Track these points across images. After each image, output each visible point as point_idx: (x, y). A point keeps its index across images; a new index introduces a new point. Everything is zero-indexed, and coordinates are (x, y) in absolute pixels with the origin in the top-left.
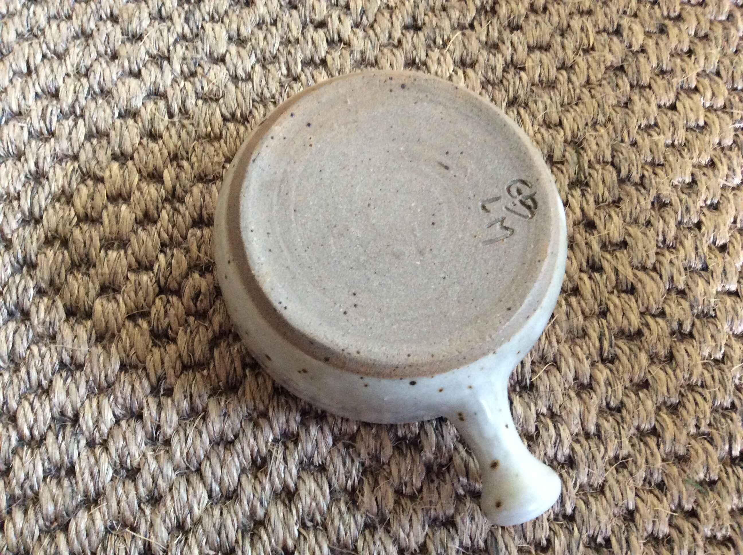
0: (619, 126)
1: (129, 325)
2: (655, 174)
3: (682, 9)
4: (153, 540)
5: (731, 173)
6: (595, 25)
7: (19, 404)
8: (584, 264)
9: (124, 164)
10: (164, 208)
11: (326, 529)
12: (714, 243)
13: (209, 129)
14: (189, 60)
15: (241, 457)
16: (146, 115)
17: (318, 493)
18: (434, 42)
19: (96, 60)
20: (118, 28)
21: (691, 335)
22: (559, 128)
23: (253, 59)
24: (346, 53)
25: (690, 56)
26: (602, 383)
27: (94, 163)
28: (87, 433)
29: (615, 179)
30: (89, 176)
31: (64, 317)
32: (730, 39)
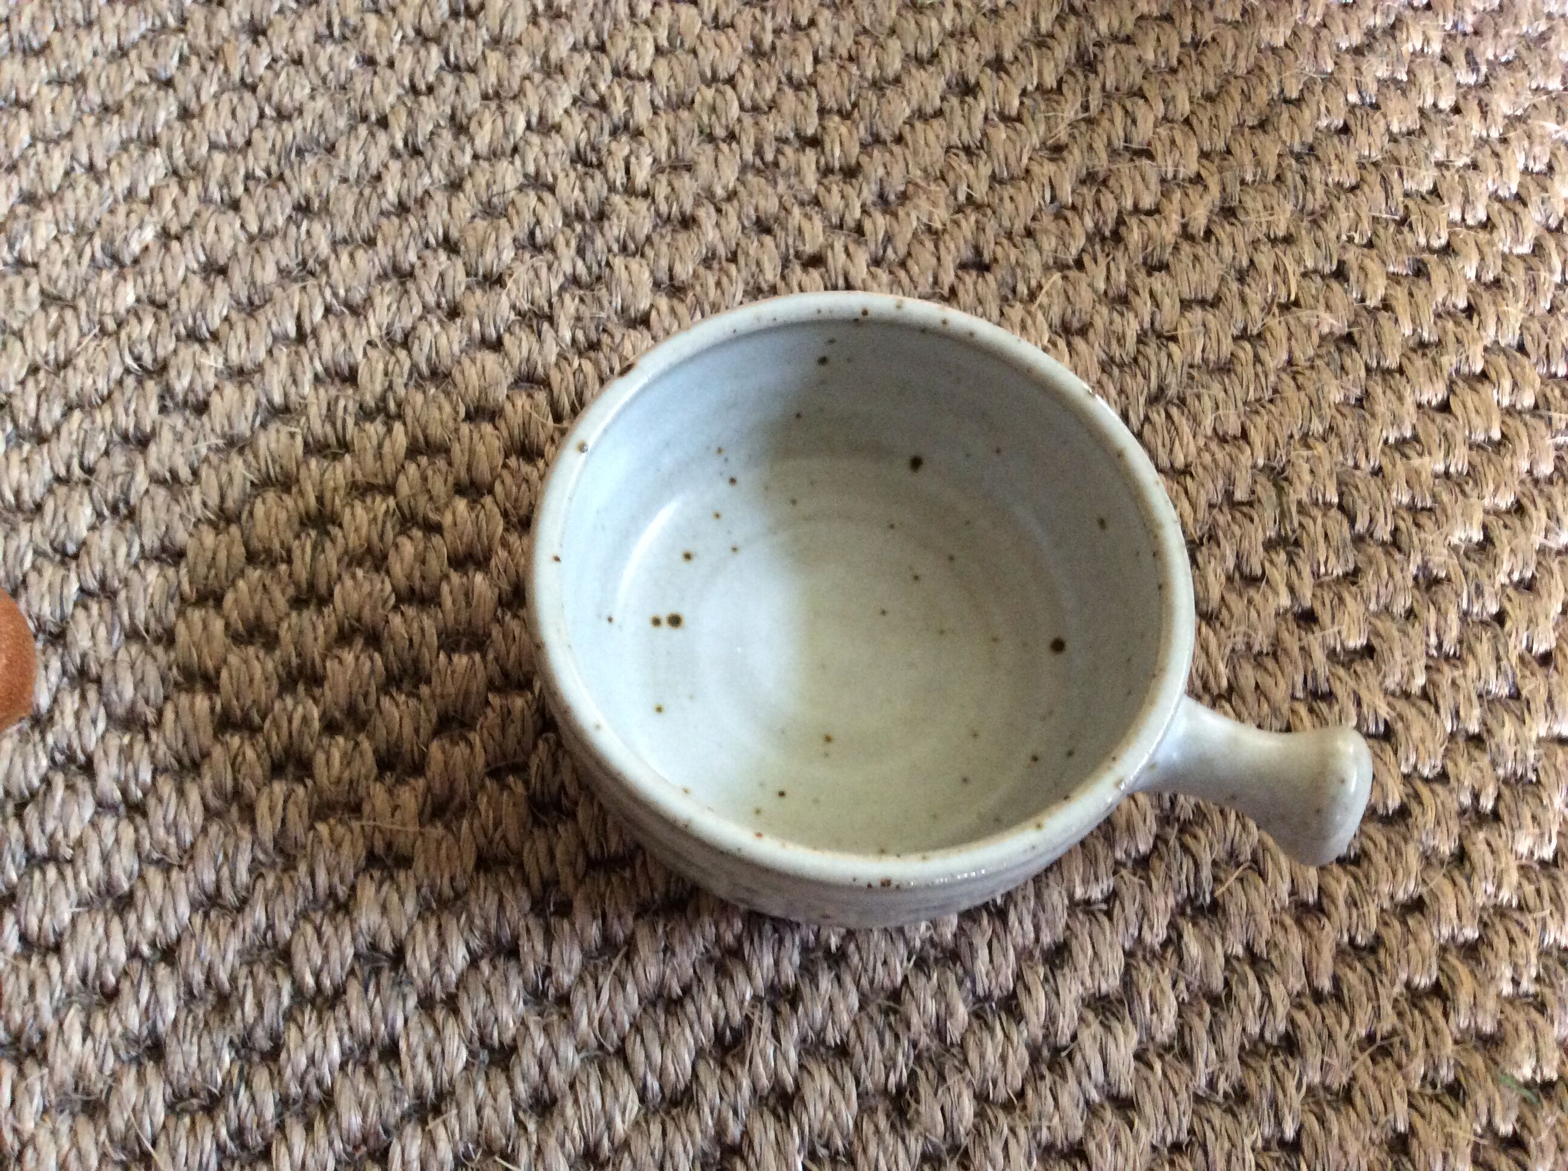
3: (1450, 234)
5: (1553, 524)
7: (294, 929)
8: (1299, 687)
9: (475, 501)
12: (1529, 649)
14: (587, 321)
15: (697, 1027)
17: (837, 1095)
18: (1014, 291)
19: (421, 318)
20: (459, 263)
21: (1496, 816)
22: (1242, 443)
25: (1470, 318)
26: (1341, 903)
27: (423, 499)
28: (419, 982)
29: (1348, 536)
30: (416, 524)
31: (375, 771)
32: (1540, 288)
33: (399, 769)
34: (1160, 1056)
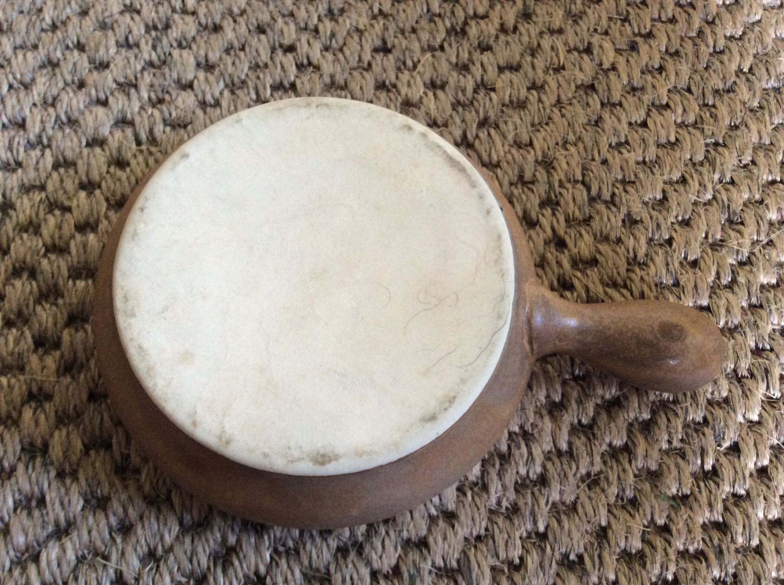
0: (589, 144)
2: (626, 191)
3: (653, 26)
4: (124, 568)
5: (702, 189)
6: (566, 44)
8: (555, 283)
9: (91, 193)
11: (298, 554)
12: (686, 258)
14: (157, 88)
16: (113, 143)
18: (404, 63)
19: (63, 89)
20: (85, 57)
22: (529, 148)
23: (222, 85)
24: (316, 77)
25: (661, 73)
27: (61, 192)
28: (56, 463)
29: (586, 198)
30: (57, 206)
31: (33, 347)
32: (700, 55)
33: (47, 345)
34: (471, 489)
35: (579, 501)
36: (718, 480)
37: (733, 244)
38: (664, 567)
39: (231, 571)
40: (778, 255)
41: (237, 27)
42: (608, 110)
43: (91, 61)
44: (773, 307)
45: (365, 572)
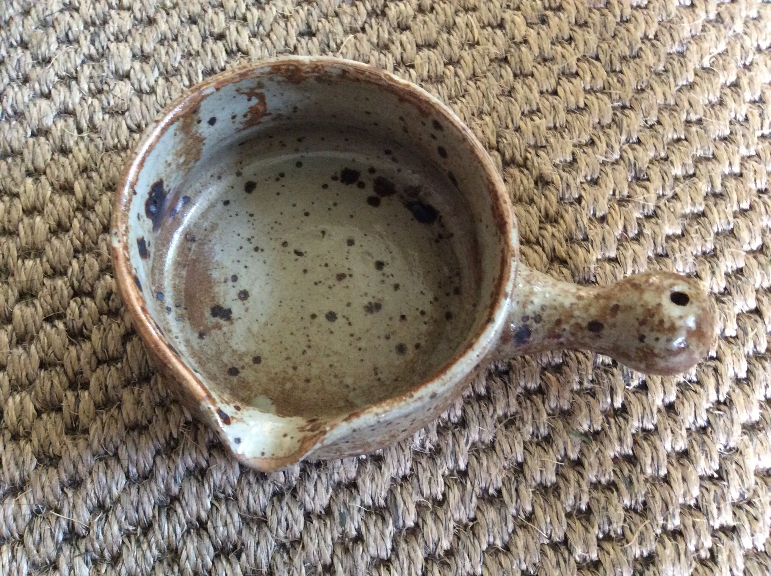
0: (503, 113)
1: (47, 327)
2: (538, 156)
4: (75, 519)
6: (480, 20)
10: (75, 216)
11: (237, 499)
13: (116, 140)
16: (56, 132)
23: (156, 73)
35: (497, 440)
36: (627, 416)
37: (640, 199)
38: (577, 498)
39: (174, 518)
40: (683, 208)
41: (170, 19)
42: (520, 81)
43: (35, 57)
44: (678, 255)
45: (299, 514)
